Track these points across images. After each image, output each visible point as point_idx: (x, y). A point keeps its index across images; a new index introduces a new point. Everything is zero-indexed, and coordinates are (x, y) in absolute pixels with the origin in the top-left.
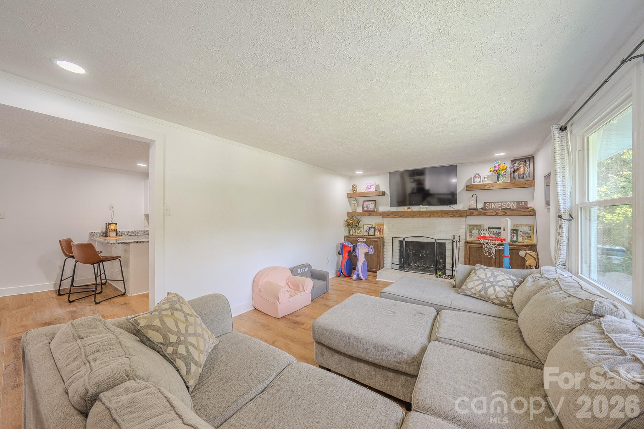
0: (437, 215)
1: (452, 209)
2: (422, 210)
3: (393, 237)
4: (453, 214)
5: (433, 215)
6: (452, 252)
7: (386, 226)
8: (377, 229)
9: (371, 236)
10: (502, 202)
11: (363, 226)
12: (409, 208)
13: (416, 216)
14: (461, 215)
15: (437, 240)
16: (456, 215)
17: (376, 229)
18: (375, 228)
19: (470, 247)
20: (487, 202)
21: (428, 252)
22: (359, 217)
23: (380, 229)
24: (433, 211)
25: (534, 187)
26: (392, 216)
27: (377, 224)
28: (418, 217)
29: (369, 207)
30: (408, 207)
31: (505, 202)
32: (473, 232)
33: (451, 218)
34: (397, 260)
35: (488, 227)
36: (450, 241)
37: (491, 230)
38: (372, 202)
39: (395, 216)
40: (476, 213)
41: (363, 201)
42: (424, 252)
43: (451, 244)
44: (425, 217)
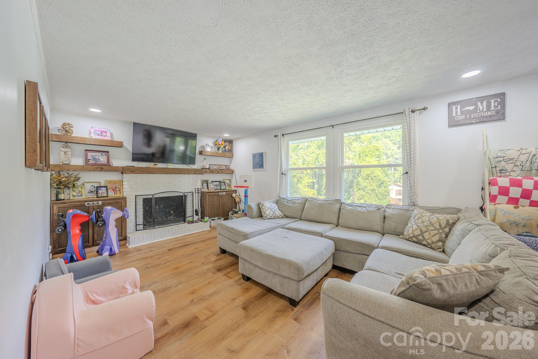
0: (184, 172)
1: (190, 168)
2: (169, 167)
3: (136, 196)
4: (196, 172)
5: (181, 172)
6: (192, 202)
7: (126, 184)
8: (110, 188)
9: (104, 197)
10: (219, 165)
11: (83, 184)
12: (156, 165)
13: (165, 172)
14: (200, 173)
15: (185, 193)
16: (197, 173)
17: (108, 188)
18: (106, 187)
19: (209, 195)
20: (212, 165)
21: (161, 206)
22: (75, 173)
23: (115, 187)
24: (181, 169)
25: (233, 157)
26: (138, 172)
27: (110, 182)
28: (168, 174)
29: (99, 159)
30: (155, 163)
31: (220, 165)
32: (204, 184)
33: (194, 175)
34: (140, 220)
35: (211, 181)
36: (191, 193)
37: (214, 183)
38: (104, 154)
39: (142, 172)
40: (208, 172)
41: (86, 150)
42: (158, 207)
43: (191, 196)
44: (174, 174)
